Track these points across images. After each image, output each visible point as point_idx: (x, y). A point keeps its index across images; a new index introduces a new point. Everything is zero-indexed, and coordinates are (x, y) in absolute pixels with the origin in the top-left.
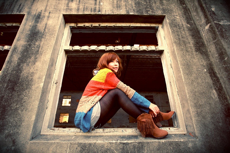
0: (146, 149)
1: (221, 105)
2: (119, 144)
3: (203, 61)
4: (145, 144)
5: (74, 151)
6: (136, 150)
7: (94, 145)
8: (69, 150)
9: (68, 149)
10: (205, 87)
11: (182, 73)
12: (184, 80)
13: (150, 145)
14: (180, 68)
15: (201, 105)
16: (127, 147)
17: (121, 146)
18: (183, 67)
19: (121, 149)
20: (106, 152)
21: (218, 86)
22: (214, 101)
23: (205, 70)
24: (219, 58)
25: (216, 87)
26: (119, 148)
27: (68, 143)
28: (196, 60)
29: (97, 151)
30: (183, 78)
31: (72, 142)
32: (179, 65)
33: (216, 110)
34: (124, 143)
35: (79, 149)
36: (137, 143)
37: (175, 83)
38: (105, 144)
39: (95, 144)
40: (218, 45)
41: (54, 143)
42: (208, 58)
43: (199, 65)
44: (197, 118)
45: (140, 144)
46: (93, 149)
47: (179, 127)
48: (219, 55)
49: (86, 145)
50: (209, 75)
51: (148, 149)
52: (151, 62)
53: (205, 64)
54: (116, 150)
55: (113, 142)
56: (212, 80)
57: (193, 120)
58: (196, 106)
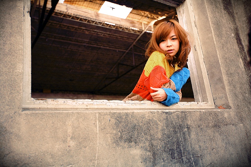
0: (189, 120)
1: (246, 75)
2: (161, 113)
3: (231, 23)
4: (188, 114)
5: (107, 125)
6: (180, 120)
7: (132, 116)
8: (100, 123)
9: (98, 122)
10: (233, 54)
11: (213, 33)
12: (215, 43)
13: (193, 115)
14: (211, 26)
15: (231, 74)
16: (170, 117)
17: (164, 116)
18: (214, 26)
19: (165, 119)
20: (149, 123)
21: (244, 55)
22: (241, 71)
23: (233, 35)
24: (247, 22)
25: (242, 56)
26: (162, 119)
27: (96, 113)
28: (224, 20)
29: (138, 123)
30: (214, 40)
31: (100, 111)
32: (210, 23)
33: (243, 81)
34: (166, 113)
35: (113, 121)
36: (179, 112)
37: (200, 47)
38: (146, 113)
39: (133, 114)
40: (248, 5)
41: (73, 113)
42: (235, 21)
43: (227, 27)
44: (229, 87)
45: (183, 113)
46: (132, 121)
47: (208, 102)
48: (247, 19)
49: (122, 115)
50: (236, 41)
51: (191, 119)
52: (87, 33)
53: (232, 28)
54: (159, 121)
55: (154, 112)
56: (239, 47)
57: (226, 89)
58: (227, 74)
